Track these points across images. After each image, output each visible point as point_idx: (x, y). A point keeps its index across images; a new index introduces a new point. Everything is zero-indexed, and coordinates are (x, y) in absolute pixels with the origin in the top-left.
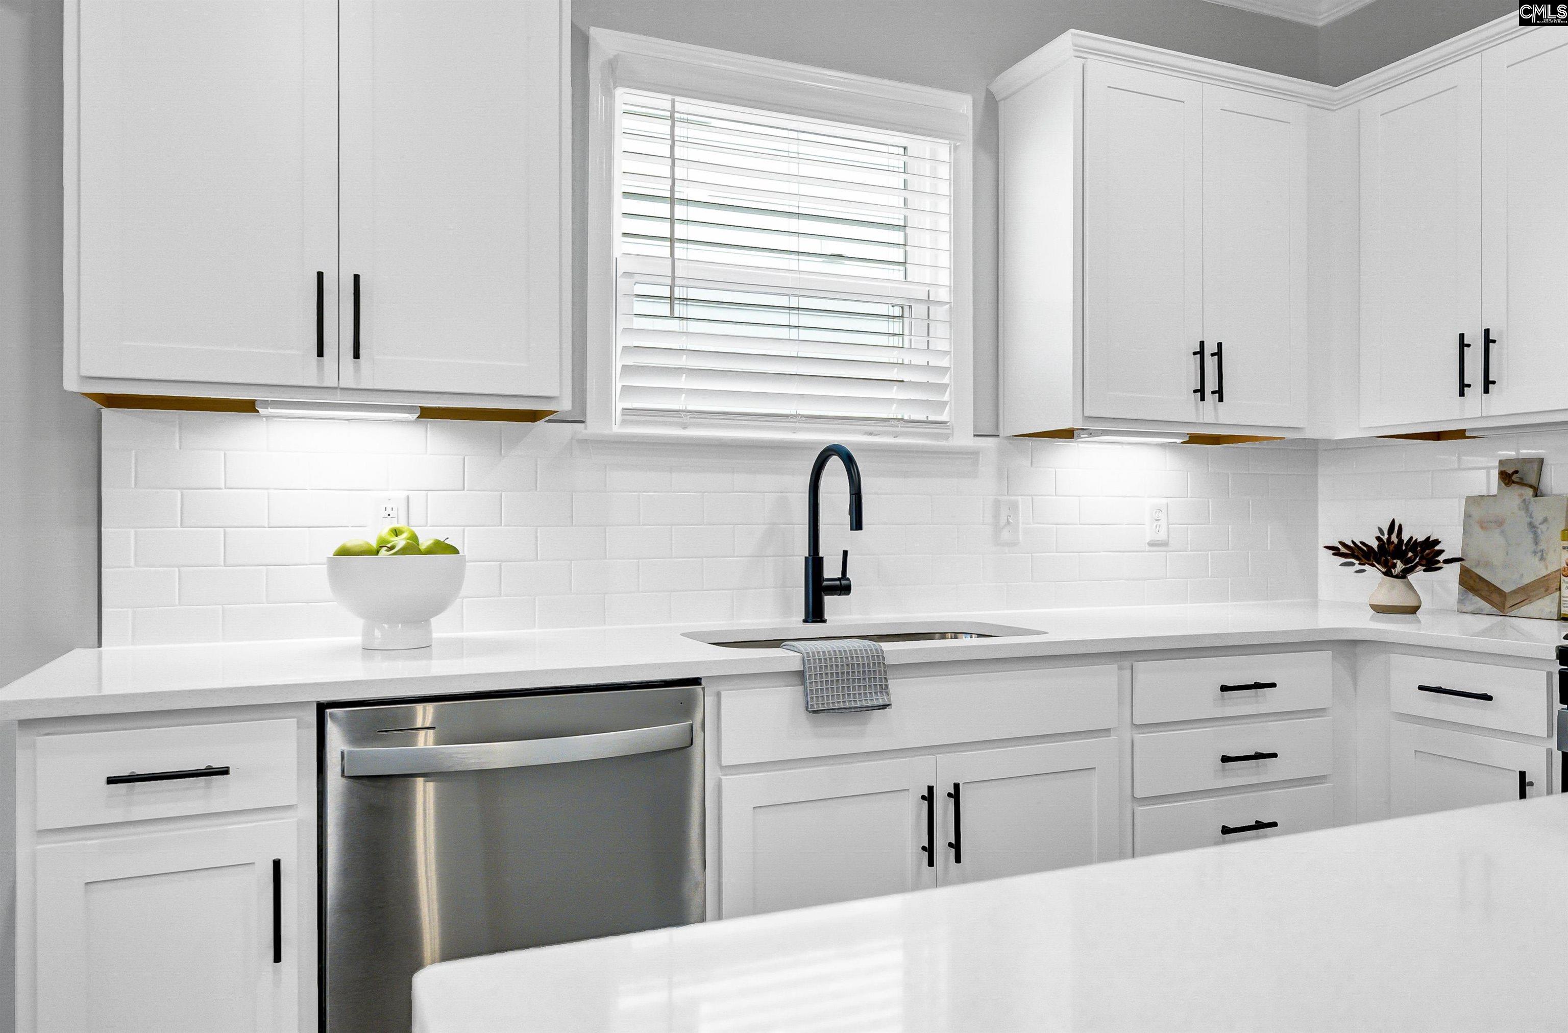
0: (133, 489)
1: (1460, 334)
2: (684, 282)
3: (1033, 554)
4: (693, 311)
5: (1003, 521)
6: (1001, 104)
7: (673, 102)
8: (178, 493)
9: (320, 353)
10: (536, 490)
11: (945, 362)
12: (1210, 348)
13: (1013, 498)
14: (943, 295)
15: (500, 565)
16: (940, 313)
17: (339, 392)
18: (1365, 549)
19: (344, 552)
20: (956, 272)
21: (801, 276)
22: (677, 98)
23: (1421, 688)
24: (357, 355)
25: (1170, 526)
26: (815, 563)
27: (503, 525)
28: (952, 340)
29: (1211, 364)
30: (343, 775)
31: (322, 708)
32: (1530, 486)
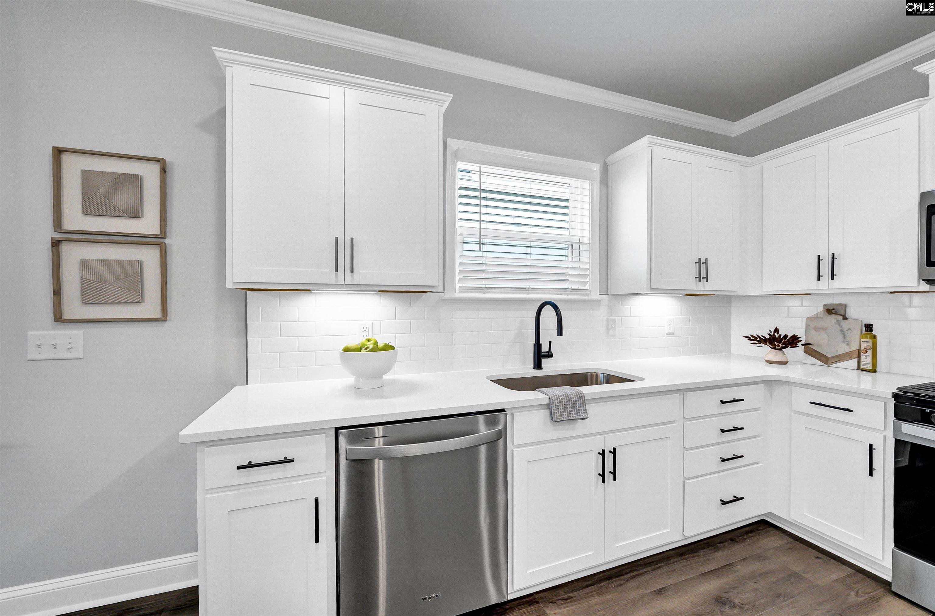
0: (260, 322)
1: (818, 256)
2: (484, 237)
3: (622, 339)
4: (489, 248)
5: (610, 327)
6: (610, 168)
7: (480, 167)
8: (279, 323)
9: (337, 270)
10: (425, 319)
11: (587, 266)
12: (703, 260)
13: (613, 318)
14: (586, 240)
15: (410, 349)
16: (584, 247)
17: (344, 286)
18: (764, 338)
19: (346, 350)
20: (592, 231)
21: (531, 234)
22: (482, 166)
23: (811, 403)
24: (352, 271)
25: (675, 327)
26: (538, 346)
27: (411, 333)
28: (590, 258)
29: (703, 267)
30: (347, 459)
31: (337, 429)
32: (842, 315)
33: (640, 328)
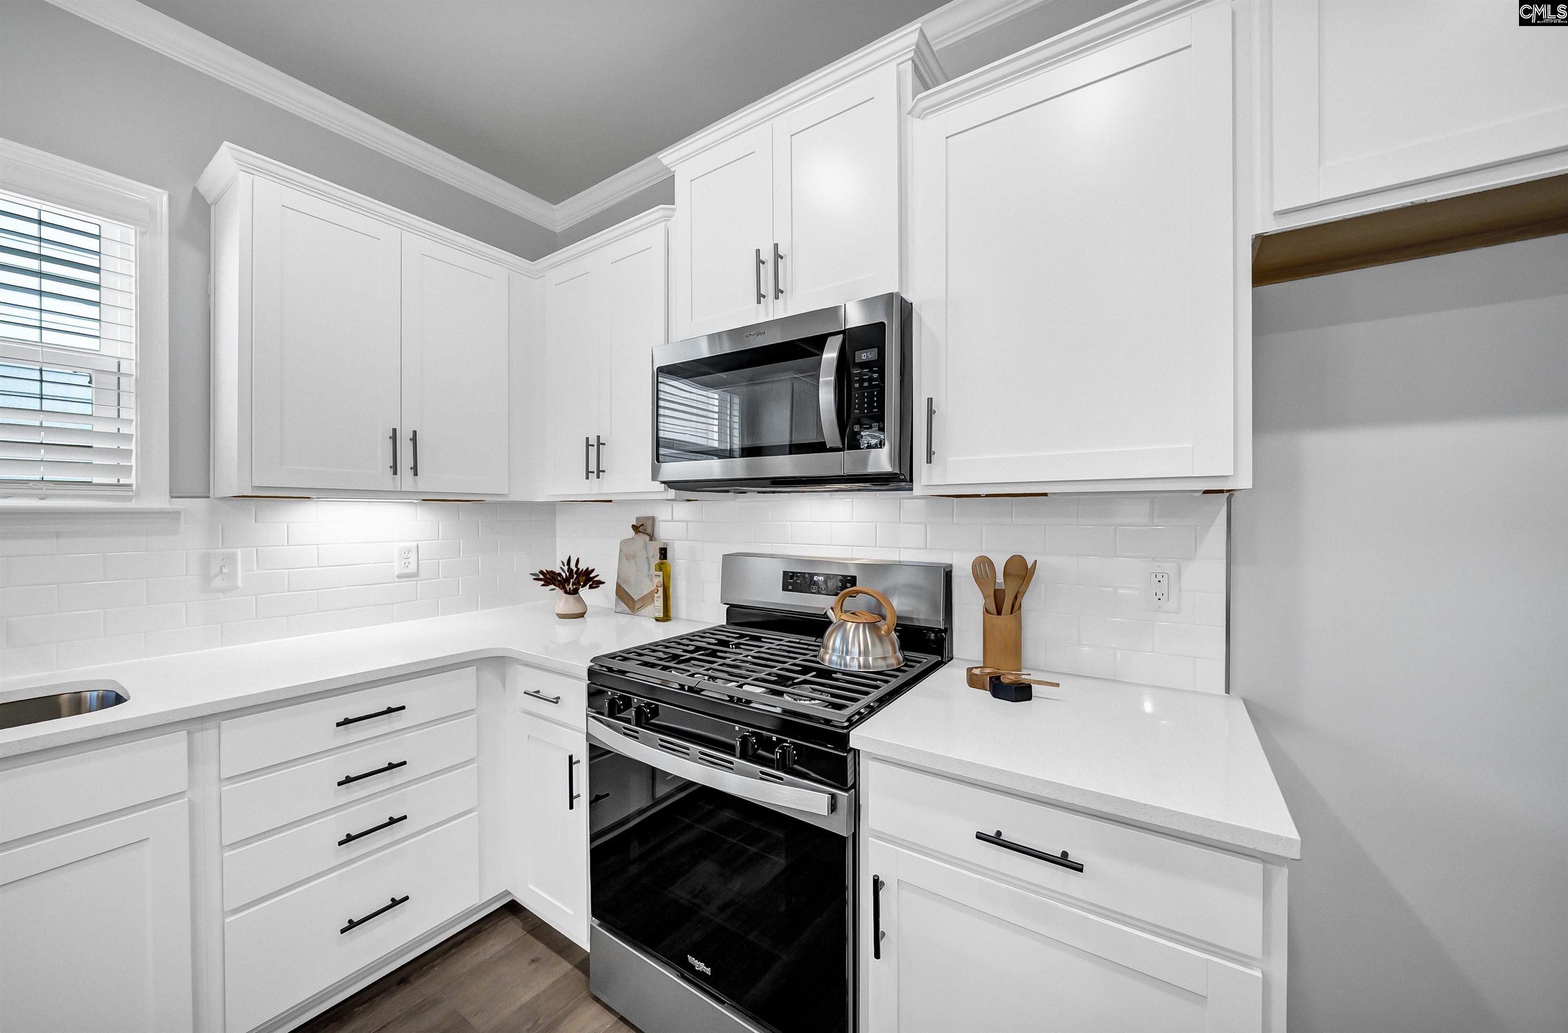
1: (586, 438)
3: (256, 597)
5: (214, 571)
6: (212, 210)
11: (131, 430)
13: (229, 550)
16: (129, 385)
25: (420, 561)
28: (137, 410)
32: (648, 534)
33: (320, 568)
